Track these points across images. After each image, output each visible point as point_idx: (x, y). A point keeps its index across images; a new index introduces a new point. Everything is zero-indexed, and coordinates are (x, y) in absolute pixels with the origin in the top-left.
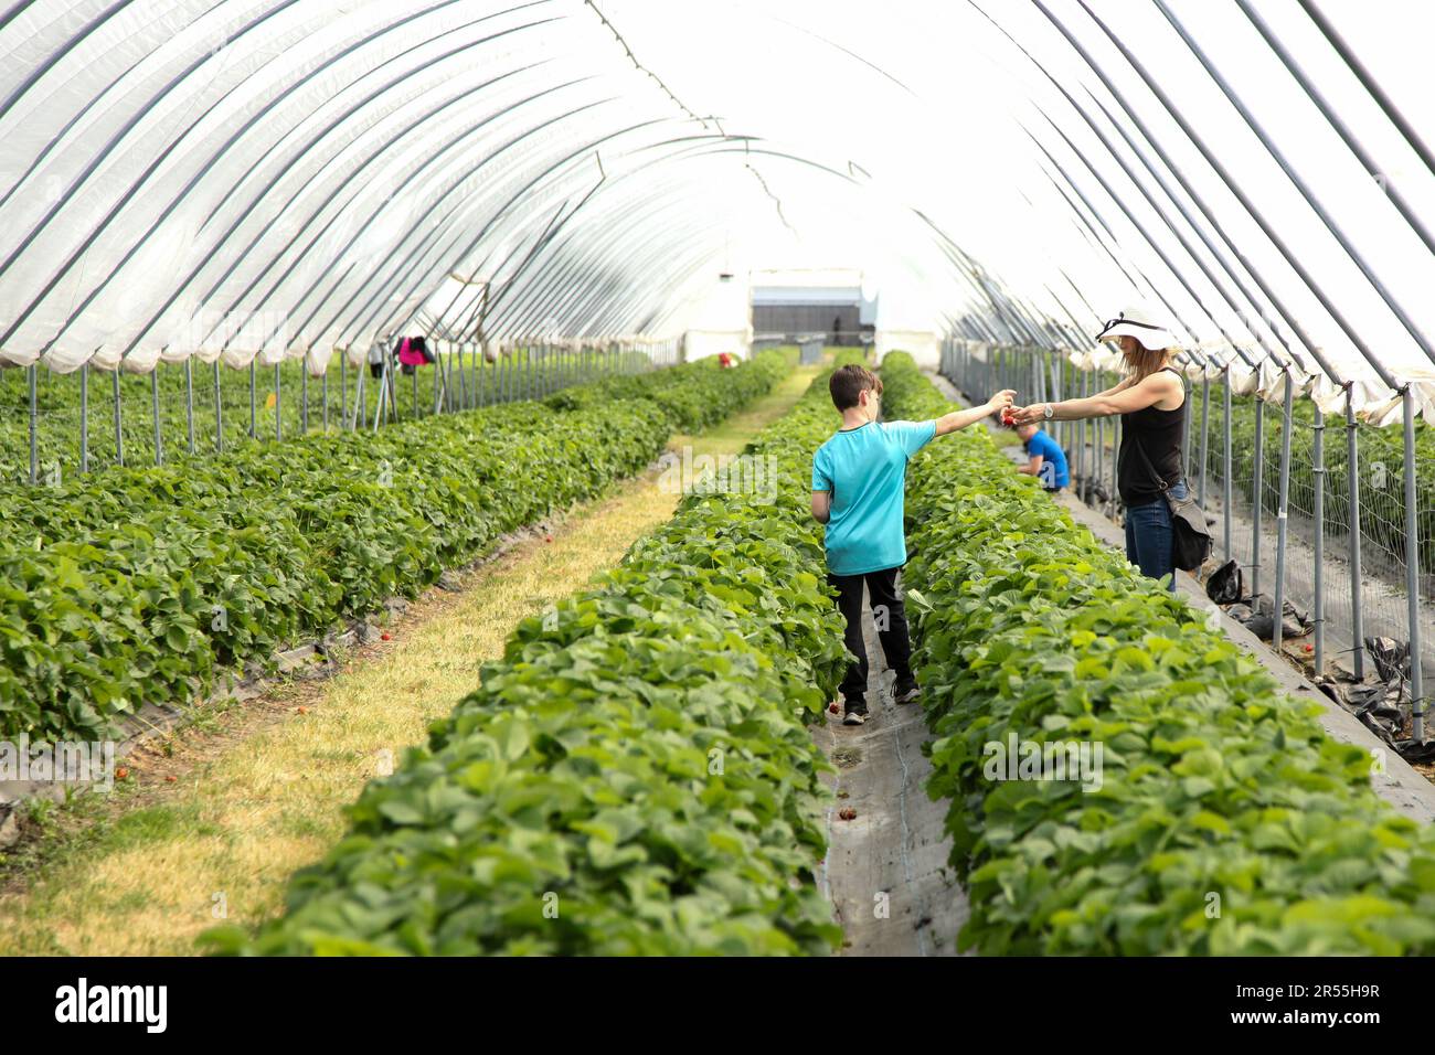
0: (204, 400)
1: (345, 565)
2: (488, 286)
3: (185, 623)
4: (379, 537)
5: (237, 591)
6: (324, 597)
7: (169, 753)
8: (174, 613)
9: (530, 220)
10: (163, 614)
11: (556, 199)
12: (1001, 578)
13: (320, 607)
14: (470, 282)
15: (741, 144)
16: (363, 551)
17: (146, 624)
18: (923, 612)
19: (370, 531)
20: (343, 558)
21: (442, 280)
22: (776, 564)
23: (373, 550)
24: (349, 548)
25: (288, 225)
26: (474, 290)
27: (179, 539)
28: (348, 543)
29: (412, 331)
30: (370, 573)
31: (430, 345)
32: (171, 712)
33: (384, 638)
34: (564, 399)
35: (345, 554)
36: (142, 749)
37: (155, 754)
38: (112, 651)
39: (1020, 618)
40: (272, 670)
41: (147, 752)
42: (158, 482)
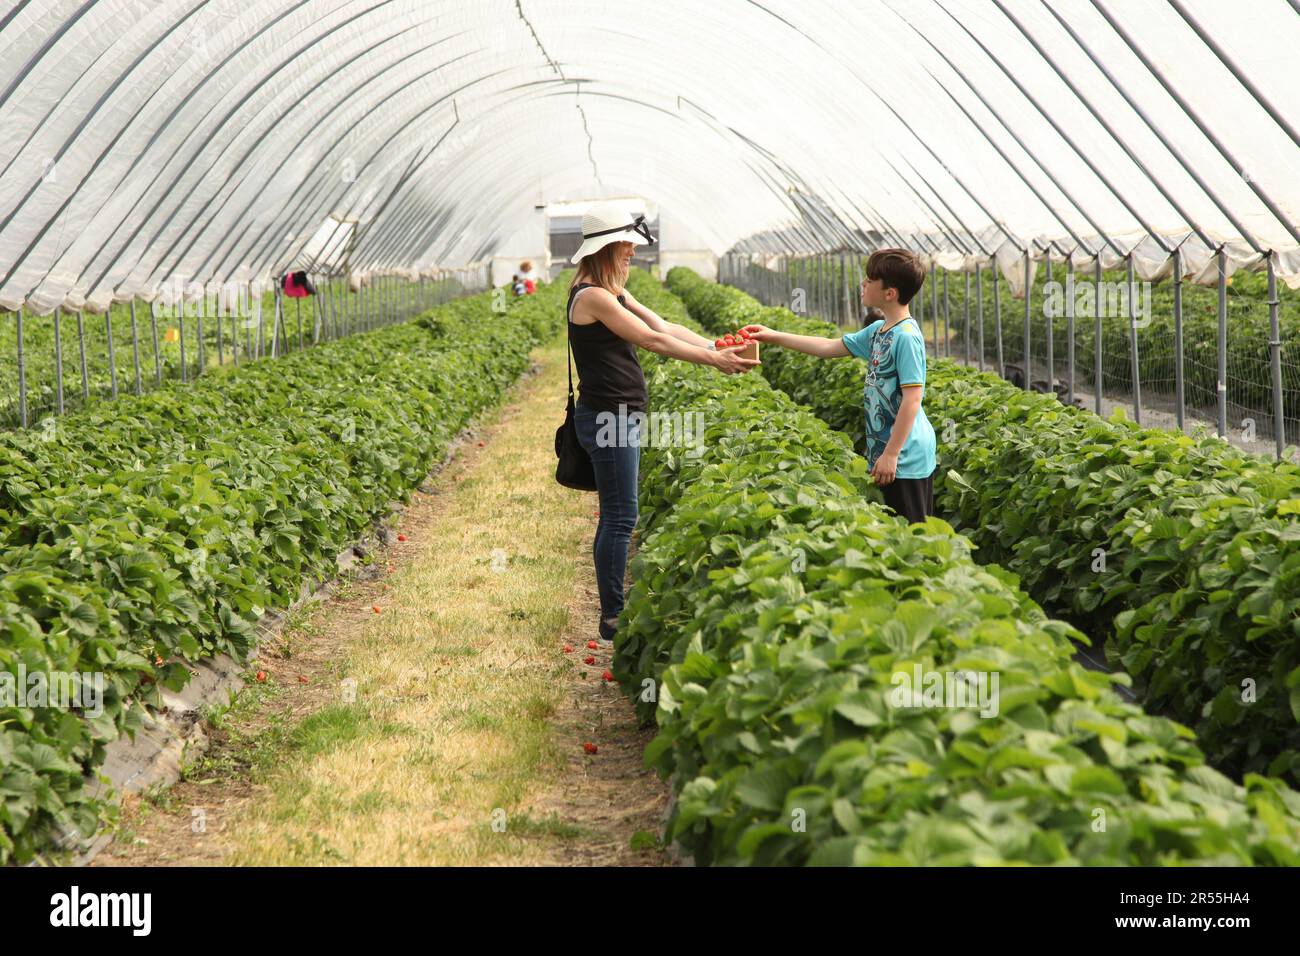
0: (101, 338)
1: (362, 474)
2: (356, 224)
3: (290, 532)
4: (386, 446)
5: (312, 501)
6: (361, 503)
7: (287, 655)
8: (280, 523)
9: (393, 163)
10: (269, 525)
11: (415, 145)
12: (1098, 455)
13: (358, 512)
14: (344, 221)
15: (573, 87)
16: (376, 460)
17: (257, 534)
18: (963, 491)
19: (378, 441)
20: (360, 467)
21: (323, 219)
22: (831, 452)
23: (385, 458)
24: (364, 457)
25: (218, 176)
26: (346, 227)
27: (256, 455)
28: (363, 453)
29: (295, 268)
30: (384, 479)
31: (309, 277)
32: (276, 616)
33: (400, 539)
34: (428, 321)
35: (361, 463)
36: (265, 653)
37: (276, 657)
38: (246, 562)
39: (1148, 491)
40: (331, 573)
41: (269, 655)
42: (165, 407)
